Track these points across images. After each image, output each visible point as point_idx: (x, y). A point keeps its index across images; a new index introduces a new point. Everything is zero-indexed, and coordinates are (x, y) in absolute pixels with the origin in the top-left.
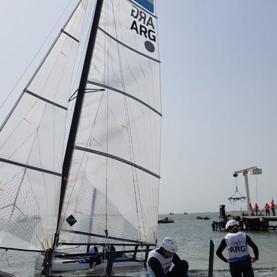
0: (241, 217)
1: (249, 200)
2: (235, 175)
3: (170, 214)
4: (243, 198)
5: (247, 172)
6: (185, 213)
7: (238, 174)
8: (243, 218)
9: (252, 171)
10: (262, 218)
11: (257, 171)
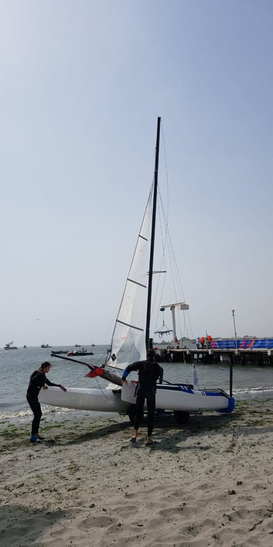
0: (168, 350)
1: (175, 333)
2: (162, 310)
3: (76, 346)
4: (171, 331)
5: (174, 307)
6: (93, 345)
7: (166, 309)
8: (170, 351)
9: (180, 307)
10: (189, 351)
11: (185, 307)
